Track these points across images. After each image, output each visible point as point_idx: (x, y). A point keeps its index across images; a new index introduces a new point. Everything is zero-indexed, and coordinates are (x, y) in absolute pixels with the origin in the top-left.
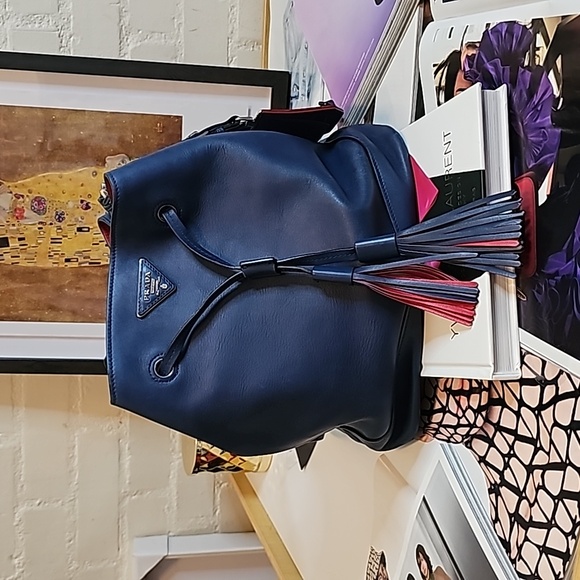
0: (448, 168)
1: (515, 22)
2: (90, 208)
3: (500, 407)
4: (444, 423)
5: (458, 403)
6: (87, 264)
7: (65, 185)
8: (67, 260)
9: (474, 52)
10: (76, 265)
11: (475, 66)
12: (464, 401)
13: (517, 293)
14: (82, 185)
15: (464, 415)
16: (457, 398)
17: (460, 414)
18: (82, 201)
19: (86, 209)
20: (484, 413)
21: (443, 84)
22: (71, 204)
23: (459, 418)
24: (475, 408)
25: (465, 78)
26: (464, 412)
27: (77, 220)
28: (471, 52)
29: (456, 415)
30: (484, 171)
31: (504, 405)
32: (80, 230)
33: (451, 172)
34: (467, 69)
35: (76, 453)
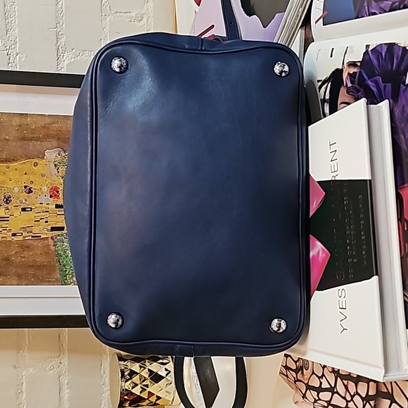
0: (334, 174)
1: (394, 44)
2: (32, 192)
3: (389, 401)
4: (332, 403)
5: (346, 387)
6: (30, 238)
7: (11, 173)
8: (14, 235)
9: (355, 70)
10: (21, 238)
11: (356, 82)
12: (351, 385)
13: (404, 295)
14: (26, 174)
15: (352, 400)
16: (345, 382)
17: (349, 398)
18: (26, 187)
19: (29, 193)
20: (372, 403)
21: (327, 97)
22: (16, 190)
23: (347, 402)
24: (364, 396)
25: (348, 92)
26: (352, 397)
27: (21, 202)
28: (352, 70)
29: (344, 398)
30: (370, 181)
31: (393, 401)
32: (24, 210)
33: (337, 178)
34: (349, 85)
35: (24, 389)
